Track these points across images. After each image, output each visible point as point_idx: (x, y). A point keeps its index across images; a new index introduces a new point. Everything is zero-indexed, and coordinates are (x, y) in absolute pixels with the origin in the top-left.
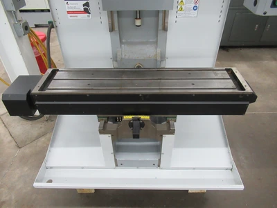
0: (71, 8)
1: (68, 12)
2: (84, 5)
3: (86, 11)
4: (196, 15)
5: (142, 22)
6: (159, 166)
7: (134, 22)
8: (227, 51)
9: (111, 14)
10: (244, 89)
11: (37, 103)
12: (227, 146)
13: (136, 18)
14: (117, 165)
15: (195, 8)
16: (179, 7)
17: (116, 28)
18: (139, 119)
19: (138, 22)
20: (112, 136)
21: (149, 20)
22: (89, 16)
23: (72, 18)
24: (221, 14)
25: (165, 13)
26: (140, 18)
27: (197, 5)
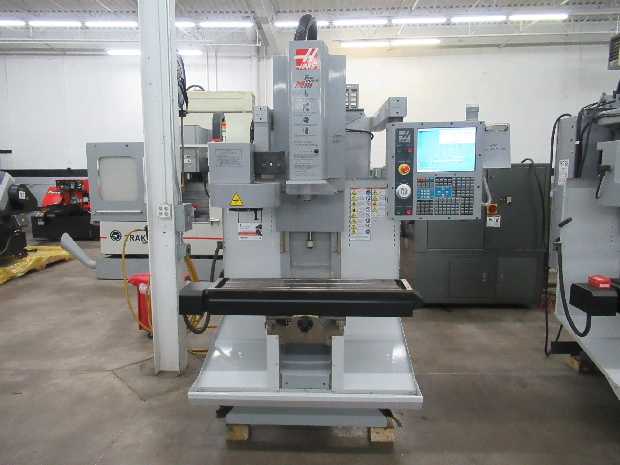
0: (244, 229)
1: (240, 234)
2: (257, 227)
3: (258, 233)
4: (369, 239)
5: (314, 244)
6: (330, 387)
7: (307, 244)
8: (449, 311)
9: (283, 234)
10: (405, 288)
11: (210, 300)
12: (411, 372)
13: (309, 240)
14: (281, 387)
15: (368, 232)
16: (352, 230)
17: (288, 250)
18: (308, 317)
19: (310, 244)
20: (280, 337)
21: (322, 244)
22: (260, 238)
23: (242, 239)
24: (394, 238)
25: (338, 234)
26: (312, 240)
27: (370, 229)
